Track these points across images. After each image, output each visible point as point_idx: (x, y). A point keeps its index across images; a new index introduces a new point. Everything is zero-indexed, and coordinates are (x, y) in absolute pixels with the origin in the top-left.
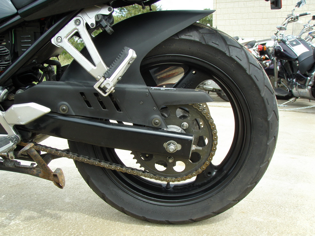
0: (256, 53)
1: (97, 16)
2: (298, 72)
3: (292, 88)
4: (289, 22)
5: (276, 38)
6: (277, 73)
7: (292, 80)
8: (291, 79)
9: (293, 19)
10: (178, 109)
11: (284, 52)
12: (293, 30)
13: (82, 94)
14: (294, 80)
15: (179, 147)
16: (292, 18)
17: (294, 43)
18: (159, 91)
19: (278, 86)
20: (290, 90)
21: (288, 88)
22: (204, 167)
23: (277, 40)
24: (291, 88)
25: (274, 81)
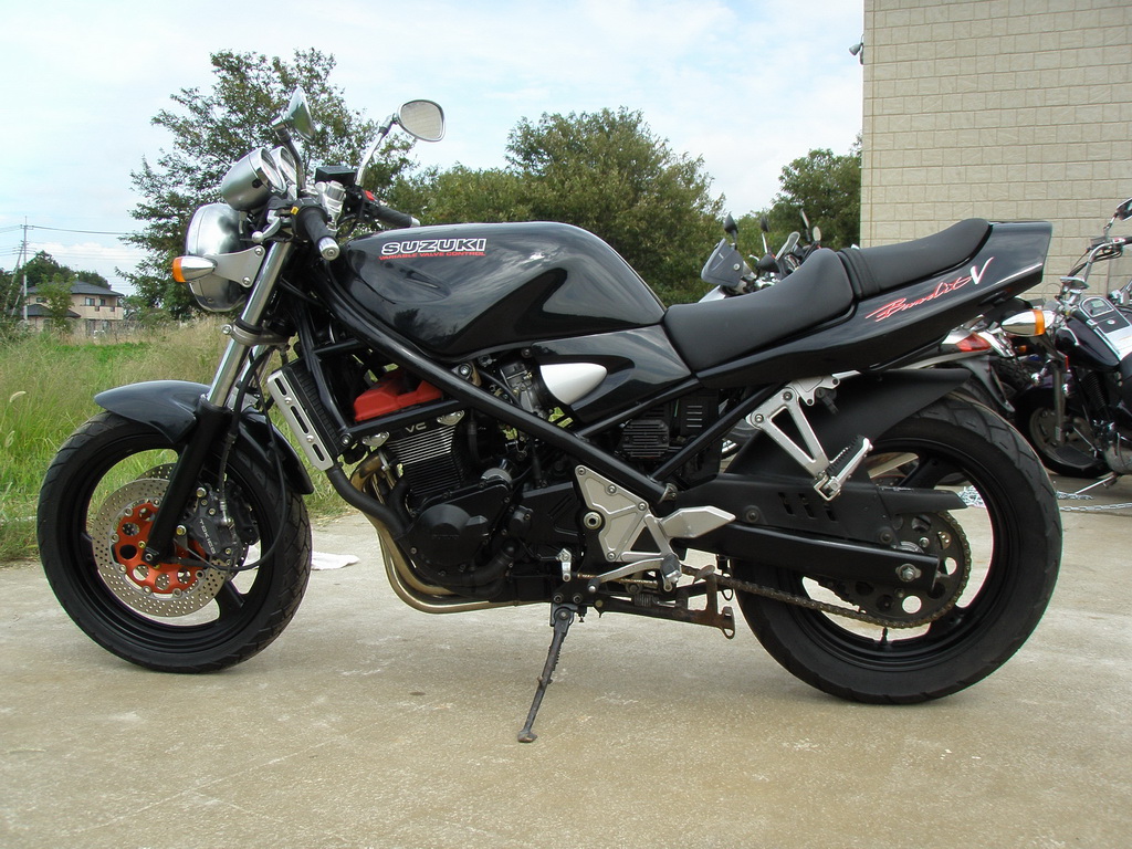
0: (1002, 343)
1: (819, 391)
2: (1120, 406)
3: (1106, 447)
4: (1096, 259)
5: (1061, 308)
6: (1061, 401)
7: (1106, 424)
8: (1102, 422)
9: (1107, 251)
10: (915, 519)
11: (1082, 347)
12: (1109, 276)
13: (782, 495)
14: (1111, 426)
15: (918, 573)
16: (1105, 248)
17: (1112, 322)
18: (891, 493)
19: (1066, 439)
20: (1098, 452)
21: (1094, 445)
22: (944, 610)
23: (1063, 313)
24: (1103, 448)
25: (1055, 425)
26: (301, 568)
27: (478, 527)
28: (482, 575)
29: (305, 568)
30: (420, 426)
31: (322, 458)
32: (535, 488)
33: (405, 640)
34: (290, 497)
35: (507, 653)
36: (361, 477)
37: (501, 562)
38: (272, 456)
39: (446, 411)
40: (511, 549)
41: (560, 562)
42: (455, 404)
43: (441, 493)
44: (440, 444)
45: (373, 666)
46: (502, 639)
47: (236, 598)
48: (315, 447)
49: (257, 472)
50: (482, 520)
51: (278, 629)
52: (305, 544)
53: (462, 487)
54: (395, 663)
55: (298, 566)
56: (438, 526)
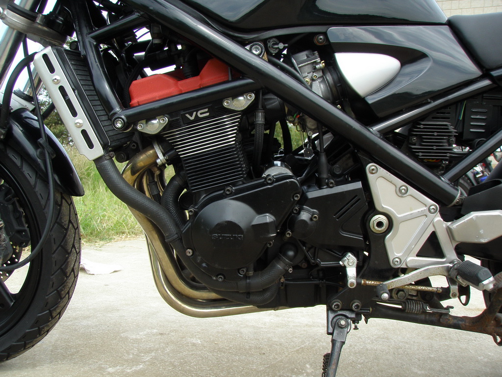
26: (69, 270)
27: (264, 226)
28: (259, 281)
29: (73, 270)
30: (203, 113)
31: (91, 145)
32: (320, 188)
33: (161, 334)
34: (59, 199)
35: (250, 348)
36: (133, 173)
37: (280, 266)
38: (42, 155)
39: (235, 93)
40: (291, 253)
41: (345, 267)
42: (247, 84)
43: (223, 188)
44: (224, 132)
45: (135, 361)
46: (241, 333)
47: (7, 298)
48: (84, 132)
49: (27, 171)
50: (268, 218)
51: (46, 329)
52: (74, 246)
53: (244, 183)
54: (155, 358)
55: (66, 267)
56: (218, 224)
